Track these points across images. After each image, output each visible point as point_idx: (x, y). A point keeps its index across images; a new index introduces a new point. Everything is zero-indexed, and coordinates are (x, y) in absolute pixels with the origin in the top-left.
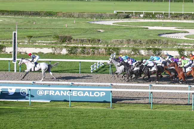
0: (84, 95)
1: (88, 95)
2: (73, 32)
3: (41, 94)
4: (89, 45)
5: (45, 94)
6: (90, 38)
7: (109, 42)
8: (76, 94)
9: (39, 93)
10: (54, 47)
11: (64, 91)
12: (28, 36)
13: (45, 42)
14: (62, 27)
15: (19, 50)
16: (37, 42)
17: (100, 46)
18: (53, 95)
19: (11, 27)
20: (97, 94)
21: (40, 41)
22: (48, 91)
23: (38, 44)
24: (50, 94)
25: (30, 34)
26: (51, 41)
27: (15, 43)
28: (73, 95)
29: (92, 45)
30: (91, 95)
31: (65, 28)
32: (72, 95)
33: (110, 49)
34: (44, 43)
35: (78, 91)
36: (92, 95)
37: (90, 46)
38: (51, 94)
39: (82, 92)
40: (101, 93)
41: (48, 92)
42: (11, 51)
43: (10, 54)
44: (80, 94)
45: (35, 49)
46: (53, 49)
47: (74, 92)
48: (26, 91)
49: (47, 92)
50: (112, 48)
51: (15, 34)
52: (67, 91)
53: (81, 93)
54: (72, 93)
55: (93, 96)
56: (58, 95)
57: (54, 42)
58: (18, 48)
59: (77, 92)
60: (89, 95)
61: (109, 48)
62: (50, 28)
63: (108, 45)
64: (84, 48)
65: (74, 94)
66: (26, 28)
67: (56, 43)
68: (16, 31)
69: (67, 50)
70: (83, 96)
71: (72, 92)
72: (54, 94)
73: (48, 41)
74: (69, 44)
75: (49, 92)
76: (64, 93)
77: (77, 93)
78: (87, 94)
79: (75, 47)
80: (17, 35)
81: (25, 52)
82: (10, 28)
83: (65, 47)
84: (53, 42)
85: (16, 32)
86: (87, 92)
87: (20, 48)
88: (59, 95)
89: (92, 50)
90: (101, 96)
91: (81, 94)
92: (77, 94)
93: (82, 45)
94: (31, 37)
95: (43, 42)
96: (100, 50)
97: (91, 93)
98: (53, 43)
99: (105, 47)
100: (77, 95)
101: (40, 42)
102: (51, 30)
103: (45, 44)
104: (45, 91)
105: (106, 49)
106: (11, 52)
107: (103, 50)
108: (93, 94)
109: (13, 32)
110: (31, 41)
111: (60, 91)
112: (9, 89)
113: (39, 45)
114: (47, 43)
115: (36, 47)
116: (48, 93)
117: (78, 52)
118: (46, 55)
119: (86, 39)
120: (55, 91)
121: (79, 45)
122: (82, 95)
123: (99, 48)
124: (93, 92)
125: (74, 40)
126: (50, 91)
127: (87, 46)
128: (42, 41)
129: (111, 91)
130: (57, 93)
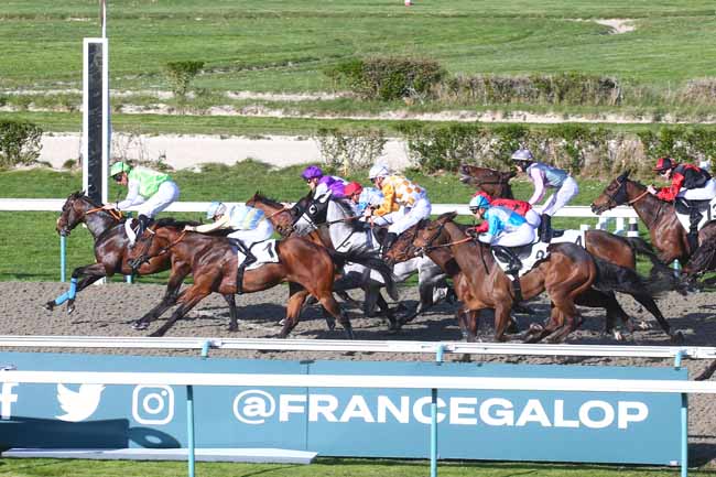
1: (546, 423)
2: (451, 38)
3: (258, 417)
4: (544, 112)
5: (284, 417)
6: (552, 69)
7: (669, 95)
8: (471, 411)
9: (247, 411)
10: (334, 132)
11: (395, 395)
12: (173, 66)
13: (277, 98)
14: (379, 10)
15: (118, 145)
16: (229, 101)
17: (611, 119)
18: (331, 418)
19: (70, 10)
20: (597, 414)
21: (245, 95)
22: (303, 398)
23: (235, 114)
24: (313, 417)
25: (188, 48)
26: (313, 90)
27: (95, 103)
28: (454, 420)
29: (566, 116)
30: (560, 422)
31: (399, 10)
33: (671, 135)
34: (273, 105)
35: (483, 395)
36: (565, 418)
37: (553, 119)
38: (320, 415)
39: (507, 404)
40: (623, 406)
41: (299, 404)
42: (75, 157)
43: (68, 176)
44: (492, 411)
45: (215, 140)
46: (331, 139)
47: (455, 401)
48: (166, 399)
49: (291, 403)
50: (690, 131)
51: (93, 48)
52: (414, 394)
53: (501, 408)
54: (446, 410)
55: (575, 424)
56: (362, 419)
57: (332, 97)
58: (113, 134)
59: (474, 401)
61: (671, 133)
62: (307, 16)
63: (664, 112)
64: (518, 132)
65: (457, 413)
66: (163, 17)
67: (343, 106)
68: (101, 36)
69: (412, 147)
70: (510, 423)
71: (448, 402)
72: (338, 413)
73: (296, 90)
74: (423, 111)
75: (306, 405)
76: (398, 406)
77: (477, 408)
78: (534, 412)
79: (462, 131)
80: (110, 59)
81: (159, 163)
82: (63, 17)
83: (403, 128)
84: (325, 97)
85: (104, 41)
86: (534, 404)
87: (126, 139)
88: (369, 418)
89: (567, 148)
90: (622, 424)
91: (499, 413)
92: (477, 415)
93: (505, 116)
94: (194, 68)
95: (268, 96)
96: (612, 144)
97: (559, 405)
98: (325, 107)
99: (645, 129)
100: (474, 421)
101: (248, 102)
102: (315, 25)
103: (278, 114)
104: (285, 399)
105: (647, 138)
106: (70, 164)
107: (633, 142)
109: (87, 42)
110: (191, 95)
111: (371, 396)
112: (61, 389)
113: (245, 120)
114: (292, 104)
115: (225, 127)
116: (301, 409)
117: (478, 157)
118: (284, 178)
119: (526, 76)
120: (344, 395)
121: (487, 118)
122: (508, 418)
123: (604, 133)
124: (573, 401)
125: (455, 85)
126: (314, 399)
127: (531, 118)
128: (260, 96)
129: (684, 396)
130: (357, 409)
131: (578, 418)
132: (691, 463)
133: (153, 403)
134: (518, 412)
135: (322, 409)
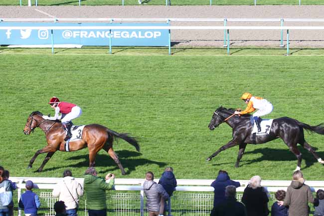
0: (130, 36)
1: (137, 37)
3: (68, 37)
8: (119, 34)
9: (65, 35)
18: (86, 37)
20: (149, 35)
22: (79, 32)
24: (81, 37)
30: (140, 37)
32: (113, 36)
39: (127, 32)
40: (155, 33)
44: (124, 35)
48: (46, 33)
49: (76, 33)
52: (105, 31)
53: (126, 33)
54: (113, 34)
55: (144, 37)
56: (93, 37)
59: (120, 32)
60: (138, 36)
65: (116, 35)
72: (87, 35)
75: (80, 34)
76: (102, 33)
77: (120, 34)
78: (134, 35)
90: (155, 37)
91: (126, 35)
97: (140, 33)
100: (120, 37)
104: (74, 32)
108: (143, 35)
111: (95, 31)
112: (21, 31)
116: (78, 35)
122: (128, 36)
126: (82, 32)
129: (169, 30)
130: (92, 34)
131: (144, 36)
132: (171, 46)
133: (43, 34)
135: (83, 35)
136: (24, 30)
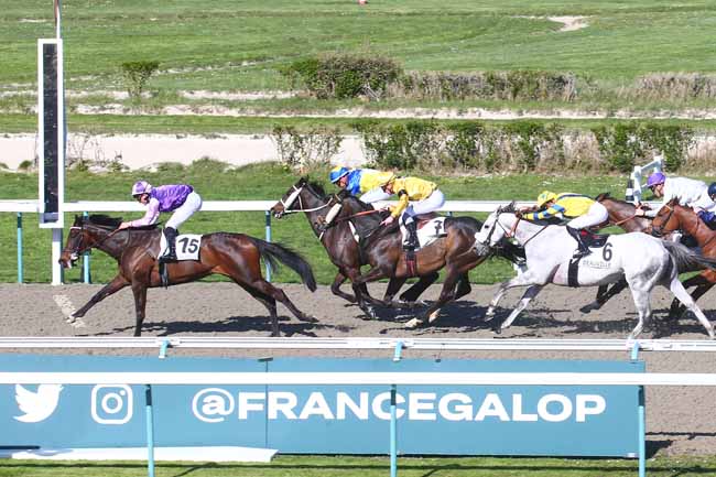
0: (475, 412)
1: (504, 417)
2: (406, 36)
3: (218, 416)
4: (498, 109)
5: (243, 415)
6: (507, 66)
7: (621, 90)
8: (430, 406)
9: (206, 409)
10: (290, 130)
11: (354, 391)
12: (127, 66)
13: (232, 97)
14: (334, 9)
15: (74, 146)
16: (184, 101)
17: (565, 114)
18: (291, 416)
19: (25, 12)
20: (555, 408)
21: (200, 94)
22: (262, 396)
23: (190, 113)
24: (272, 415)
25: (145, 48)
26: (268, 88)
27: (50, 105)
28: (414, 415)
29: (520, 113)
30: (518, 416)
31: (355, 9)
32: (407, 414)
33: (625, 130)
34: (229, 104)
35: (441, 390)
37: (508, 115)
38: (279, 412)
39: (465, 398)
40: (581, 399)
41: (258, 401)
42: (30, 158)
43: (24, 177)
44: (452, 406)
45: (170, 139)
46: (286, 138)
47: (414, 397)
48: (125, 398)
49: (250, 401)
50: (643, 126)
51: (50, 51)
52: (374, 390)
53: (460, 403)
54: (406, 406)
55: (533, 418)
56: (322, 416)
57: (287, 95)
58: (69, 135)
59: (432, 396)
60: (510, 412)
61: (625, 128)
62: (261, 14)
63: (618, 107)
64: (472, 129)
65: (416, 409)
66: (116, 18)
67: (297, 104)
68: (55, 37)
69: (369, 145)
70: (469, 418)
71: (407, 398)
73: (255, 88)
74: (378, 109)
75: (266, 403)
76: (358, 402)
77: (436, 402)
78: (492, 407)
79: (417, 128)
80: (65, 59)
81: (115, 164)
82: (18, 18)
83: (358, 126)
84: (282, 95)
85: (58, 42)
86: (492, 398)
87: (82, 139)
88: (329, 415)
89: (521, 144)
90: (580, 418)
91: (458, 408)
92: (436, 410)
93: (460, 113)
94: (149, 68)
95: (224, 95)
96: (567, 139)
97: (517, 399)
98: (280, 105)
99: (599, 124)
100: (432, 417)
101: (203, 102)
102: (271, 25)
103: (234, 113)
104: (243, 397)
105: (600, 133)
106: (25, 165)
107: (589, 139)
108: (529, 407)
109: (41, 42)
110: (147, 95)
111: (330, 392)
112: (19, 390)
113: (201, 119)
114: (248, 103)
115: (180, 126)
116: (260, 407)
117: (433, 154)
118: (240, 176)
119: (480, 73)
120: (303, 392)
121: (442, 114)
122: (466, 413)
123: (557, 128)
124: (532, 395)
125: (409, 84)
126: (273, 396)
127: (486, 115)
128: (215, 95)
130: (317, 405)
131: (536, 413)
133: (112, 403)
134: (476, 407)
135: (281, 407)
136: (33, 388)
